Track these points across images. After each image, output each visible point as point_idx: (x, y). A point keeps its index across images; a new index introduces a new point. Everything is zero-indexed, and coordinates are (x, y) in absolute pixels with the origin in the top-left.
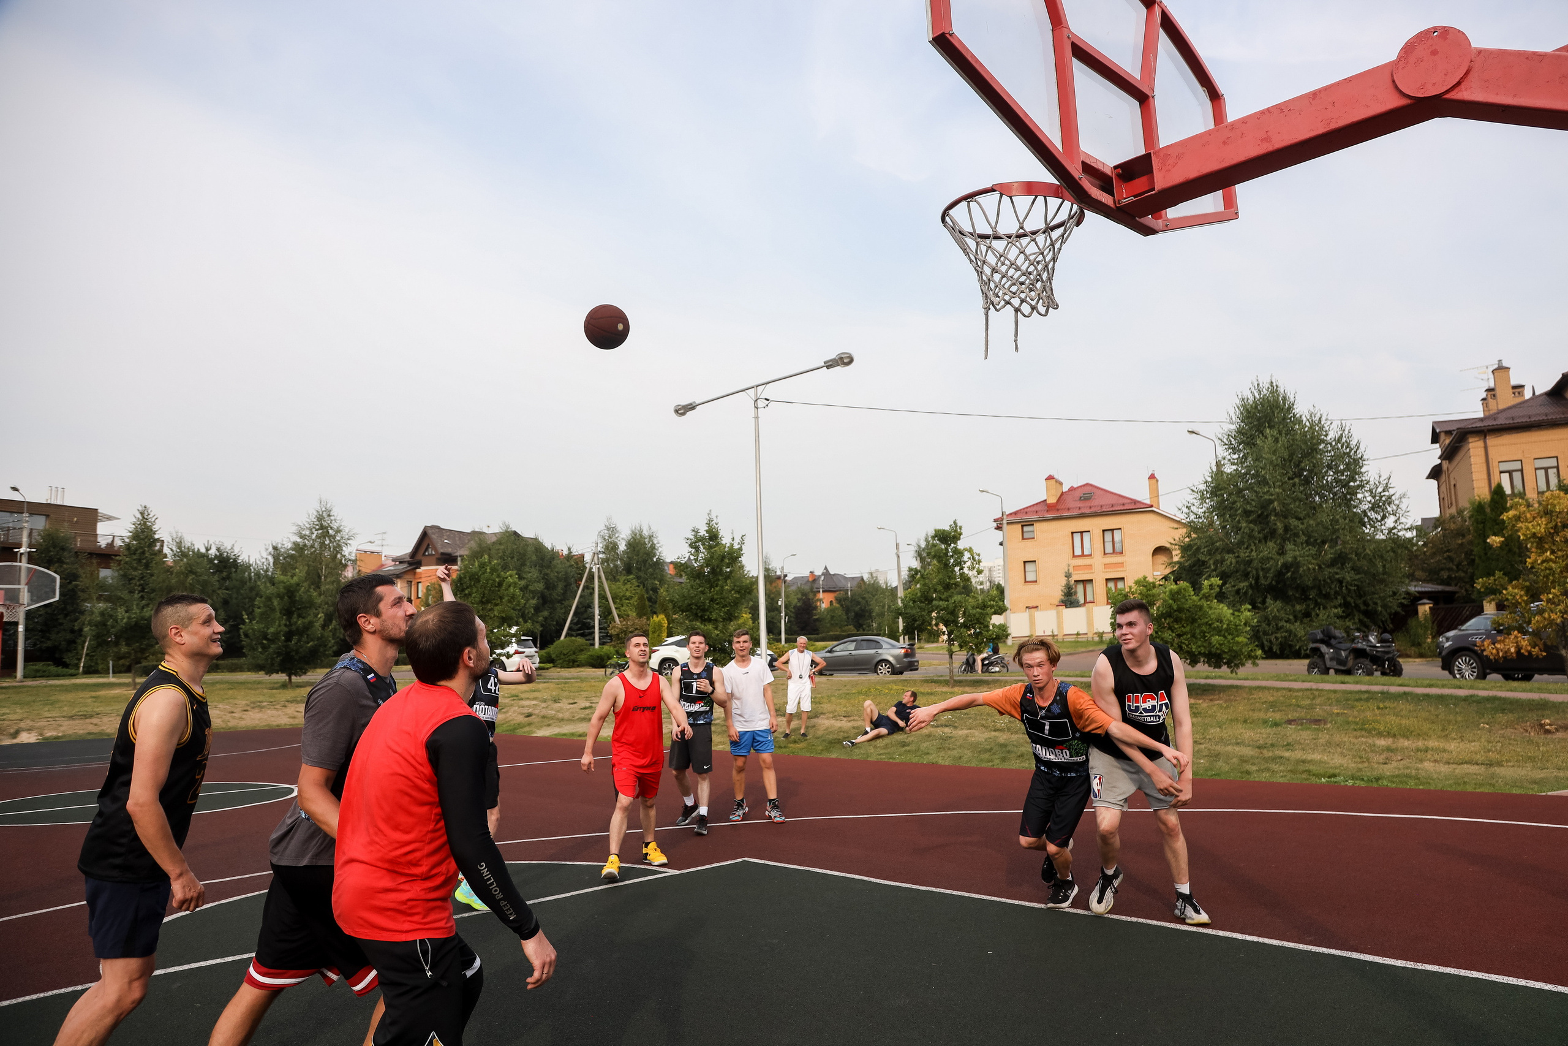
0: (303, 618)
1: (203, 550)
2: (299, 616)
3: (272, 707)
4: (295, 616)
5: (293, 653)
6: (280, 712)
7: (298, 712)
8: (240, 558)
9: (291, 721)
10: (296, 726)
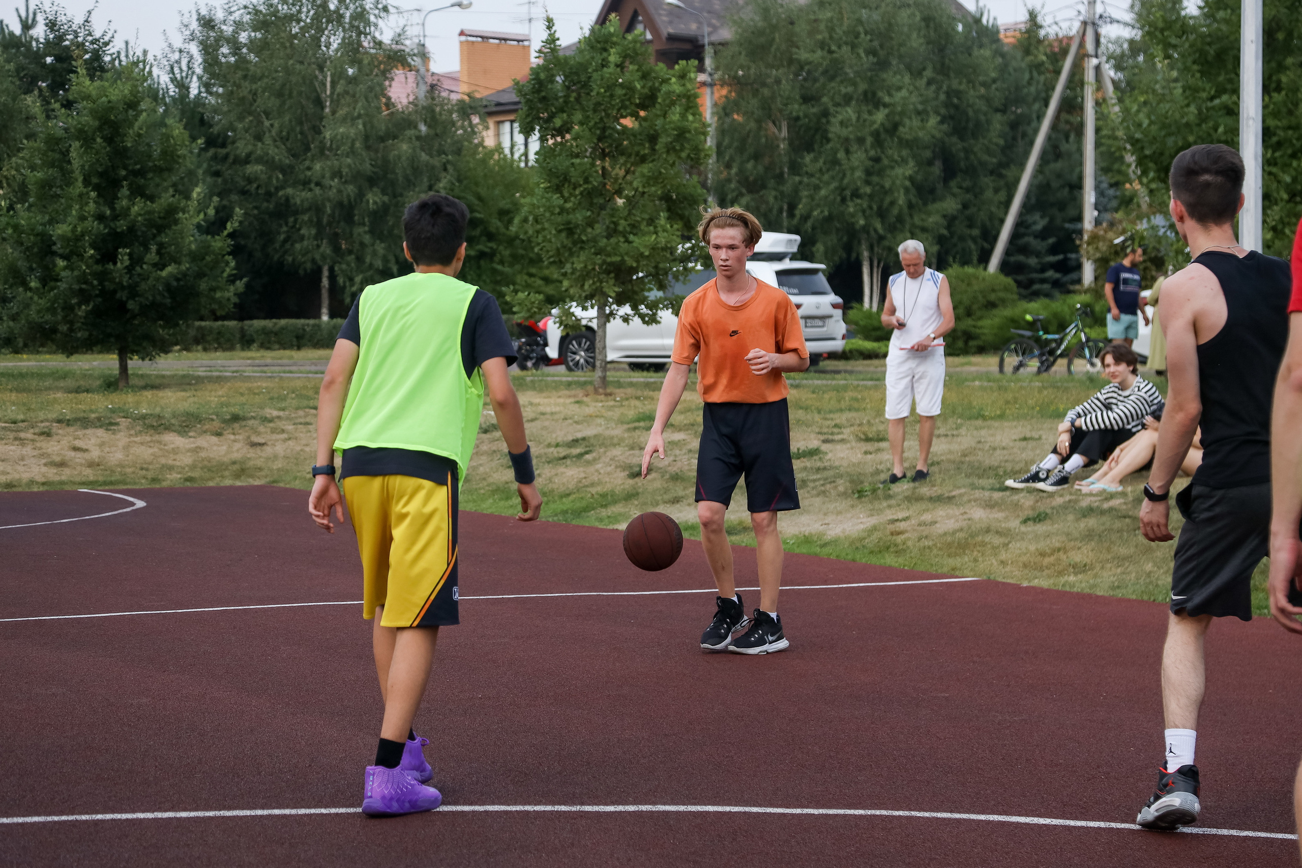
0: (152, 198)
1: (17, 29)
2: (138, 192)
3: (12, 435)
4: (125, 191)
5: (122, 295)
6: (28, 450)
7: (76, 449)
8: (112, 49)
9: (52, 474)
10: (58, 488)
